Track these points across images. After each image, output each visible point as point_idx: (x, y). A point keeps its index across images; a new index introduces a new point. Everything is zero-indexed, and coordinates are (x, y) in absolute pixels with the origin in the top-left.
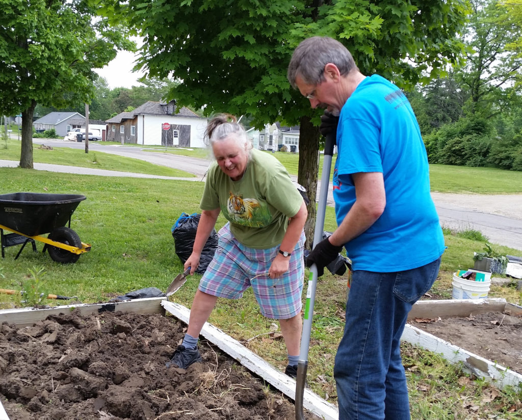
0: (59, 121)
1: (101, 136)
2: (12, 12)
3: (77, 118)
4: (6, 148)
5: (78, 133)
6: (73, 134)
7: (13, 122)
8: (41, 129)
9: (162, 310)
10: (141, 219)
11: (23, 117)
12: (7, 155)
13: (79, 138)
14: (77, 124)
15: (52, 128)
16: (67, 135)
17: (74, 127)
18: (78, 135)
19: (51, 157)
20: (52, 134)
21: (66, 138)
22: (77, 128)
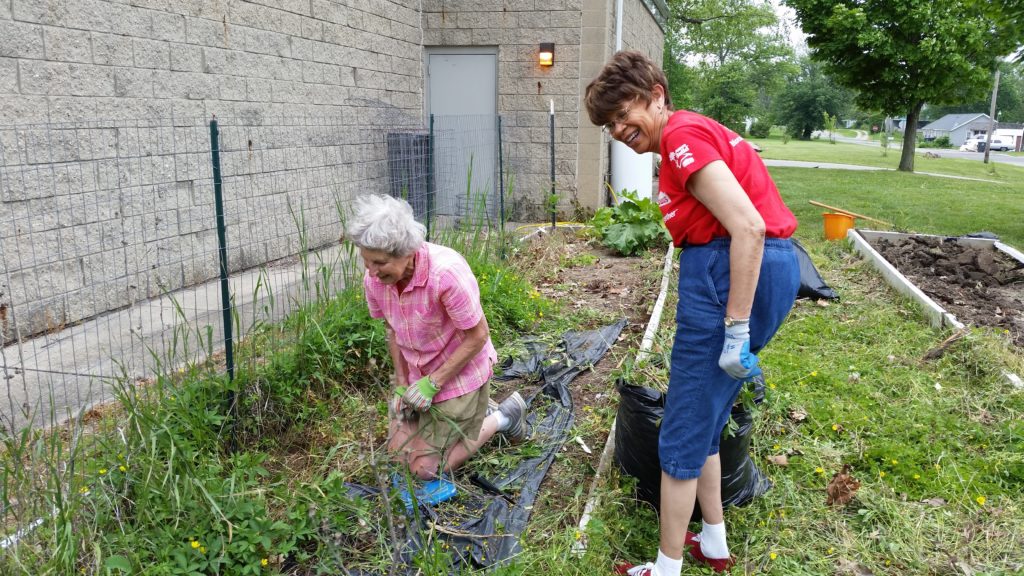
0: (956, 126)
1: (1014, 145)
2: (904, 8)
3: (983, 120)
4: (885, 155)
5: (980, 141)
6: (973, 142)
7: (896, 128)
8: (932, 136)
9: (995, 249)
10: (1014, 211)
11: (908, 121)
12: (886, 163)
13: (982, 148)
14: (981, 128)
15: (945, 135)
16: (965, 144)
17: (976, 132)
18: (980, 143)
19: (937, 166)
20: (944, 143)
21: (963, 148)
22: (980, 135)
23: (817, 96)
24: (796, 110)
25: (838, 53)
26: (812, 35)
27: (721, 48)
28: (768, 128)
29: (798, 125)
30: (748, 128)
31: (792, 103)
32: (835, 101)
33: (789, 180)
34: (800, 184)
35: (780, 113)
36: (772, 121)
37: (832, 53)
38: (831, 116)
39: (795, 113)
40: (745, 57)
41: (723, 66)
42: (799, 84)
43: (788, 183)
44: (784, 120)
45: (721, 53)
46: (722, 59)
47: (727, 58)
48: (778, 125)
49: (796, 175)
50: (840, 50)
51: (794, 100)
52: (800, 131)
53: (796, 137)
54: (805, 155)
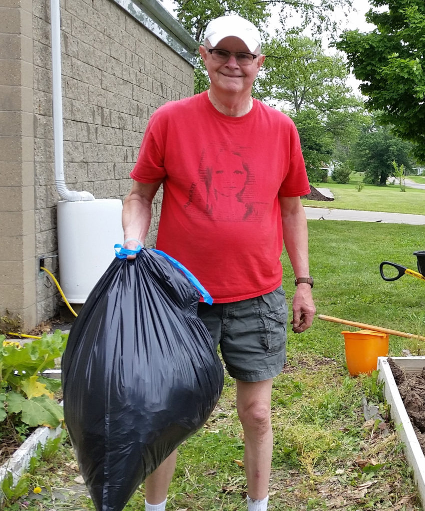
23: (389, 146)
24: (372, 158)
25: (393, 102)
26: (365, 82)
27: (296, 97)
28: (348, 174)
29: (375, 172)
30: (330, 173)
31: (368, 151)
32: (406, 151)
33: (344, 241)
34: (355, 247)
35: (358, 161)
36: (351, 167)
37: (387, 102)
38: (399, 166)
39: (372, 161)
40: (320, 106)
41: (298, 113)
42: (373, 135)
43: (342, 245)
44: (361, 168)
45: (296, 101)
46: (297, 107)
47: (302, 105)
48: (357, 171)
49: (355, 233)
50: (395, 100)
51: (370, 149)
52: (377, 177)
53: (374, 183)
54: (375, 204)
